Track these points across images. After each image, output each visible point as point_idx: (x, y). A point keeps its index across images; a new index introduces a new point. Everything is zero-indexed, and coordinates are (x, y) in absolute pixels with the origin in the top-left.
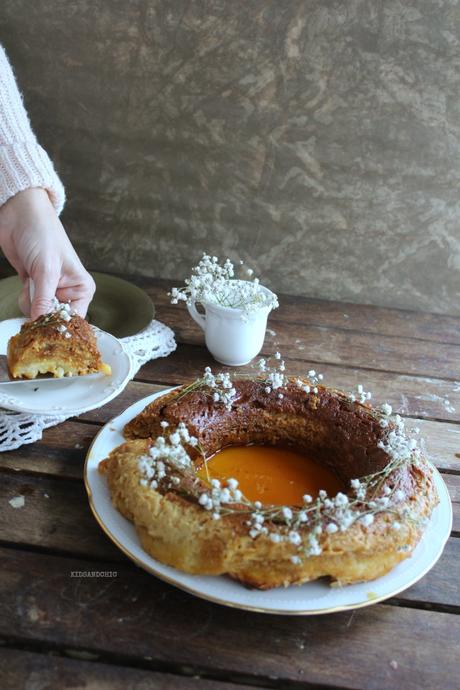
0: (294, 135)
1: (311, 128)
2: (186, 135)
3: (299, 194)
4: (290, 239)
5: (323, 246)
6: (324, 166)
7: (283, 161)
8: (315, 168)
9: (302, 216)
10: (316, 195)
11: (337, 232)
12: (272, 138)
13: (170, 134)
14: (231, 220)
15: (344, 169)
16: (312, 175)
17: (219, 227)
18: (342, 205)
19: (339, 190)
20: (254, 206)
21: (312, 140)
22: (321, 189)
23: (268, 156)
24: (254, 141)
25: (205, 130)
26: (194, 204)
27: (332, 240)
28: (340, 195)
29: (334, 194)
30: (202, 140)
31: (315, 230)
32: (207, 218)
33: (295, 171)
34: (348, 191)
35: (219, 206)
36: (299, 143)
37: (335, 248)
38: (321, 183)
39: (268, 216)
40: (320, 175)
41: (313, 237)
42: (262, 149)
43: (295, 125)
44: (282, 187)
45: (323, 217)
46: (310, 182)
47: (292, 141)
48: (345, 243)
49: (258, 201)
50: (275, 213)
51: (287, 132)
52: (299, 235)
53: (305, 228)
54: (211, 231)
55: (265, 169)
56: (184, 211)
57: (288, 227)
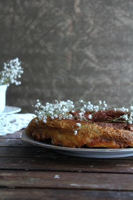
0: (83, 45)
1: (90, 41)
2: (37, 51)
3: (89, 71)
4: (87, 92)
5: (102, 93)
6: (98, 57)
7: (80, 57)
8: (94, 58)
9: (91, 81)
10: (96, 70)
11: (108, 86)
12: (74, 48)
13: (30, 51)
14: (61, 87)
15: (106, 57)
16: (93, 62)
17: (56, 91)
18: (108, 73)
19: (106, 67)
20: (70, 79)
21: (91, 46)
22: (98, 67)
23: (73, 55)
24: (66, 50)
25: (45, 48)
26: (43, 81)
27: (107, 90)
28: (107, 69)
29: (104, 69)
30: (44, 52)
31: (98, 86)
32: (50, 87)
33: (85, 61)
34: (110, 67)
35: (54, 81)
36: (86, 49)
37: (108, 94)
38: (98, 64)
39: (76, 83)
40: (96, 61)
41: (98, 90)
42: (70, 53)
43: (83, 41)
44: (81, 68)
45: (100, 80)
46: (93, 65)
47: (82, 48)
48: (112, 91)
49: (71, 76)
50: (79, 81)
51: (80, 44)
52: (91, 90)
53: (94, 86)
54: (52, 93)
55: (73, 61)
56: (39, 85)
57: (86, 86)
